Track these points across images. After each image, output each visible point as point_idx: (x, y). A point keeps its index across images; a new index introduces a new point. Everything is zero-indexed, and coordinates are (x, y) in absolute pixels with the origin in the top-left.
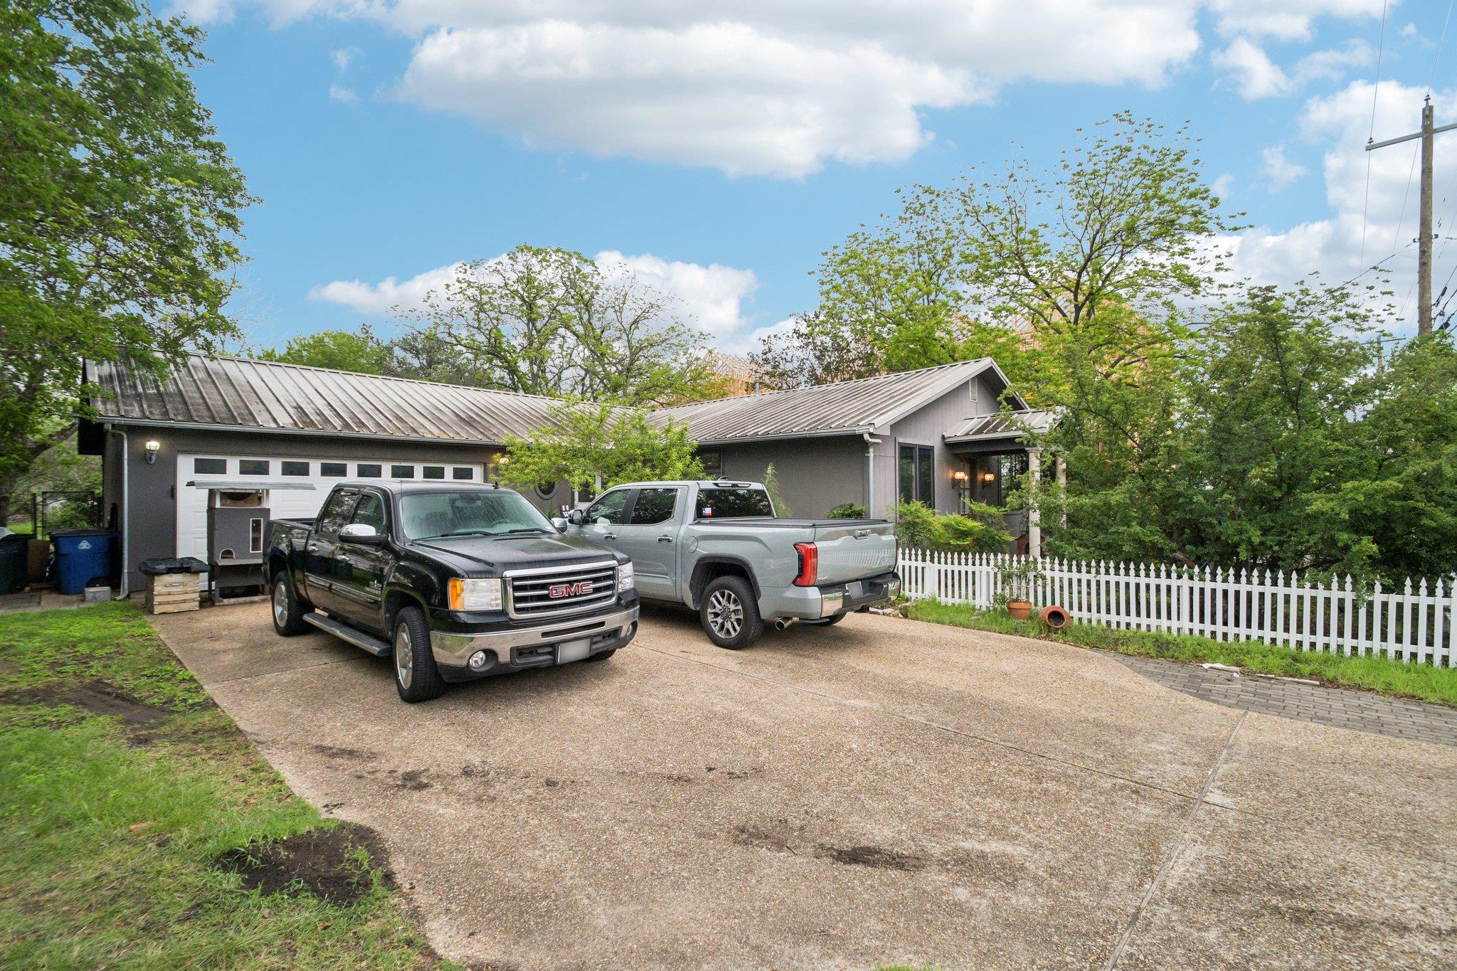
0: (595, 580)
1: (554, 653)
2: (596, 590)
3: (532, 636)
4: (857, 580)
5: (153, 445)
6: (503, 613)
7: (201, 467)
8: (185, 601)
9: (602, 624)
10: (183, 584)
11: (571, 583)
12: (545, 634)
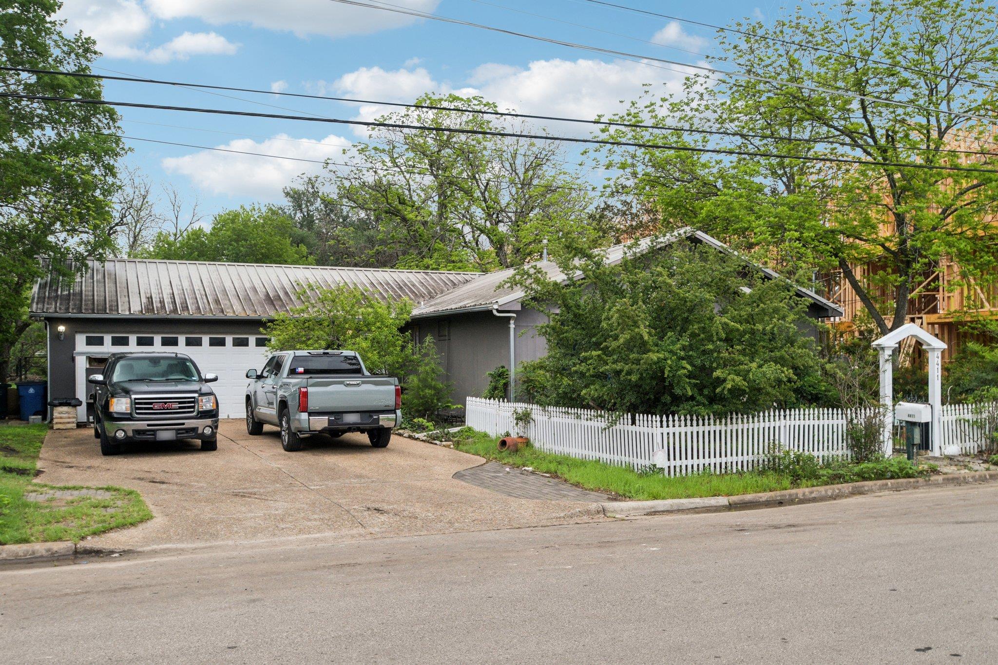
0: (180, 403)
1: (154, 435)
2: (180, 408)
3: (142, 425)
4: (357, 412)
5: (62, 328)
6: (131, 414)
7: (90, 342)
8: (69, 423)
9: (183, 424)
10: (67, 413)
11: (166, 403)
12: (149, 425)
